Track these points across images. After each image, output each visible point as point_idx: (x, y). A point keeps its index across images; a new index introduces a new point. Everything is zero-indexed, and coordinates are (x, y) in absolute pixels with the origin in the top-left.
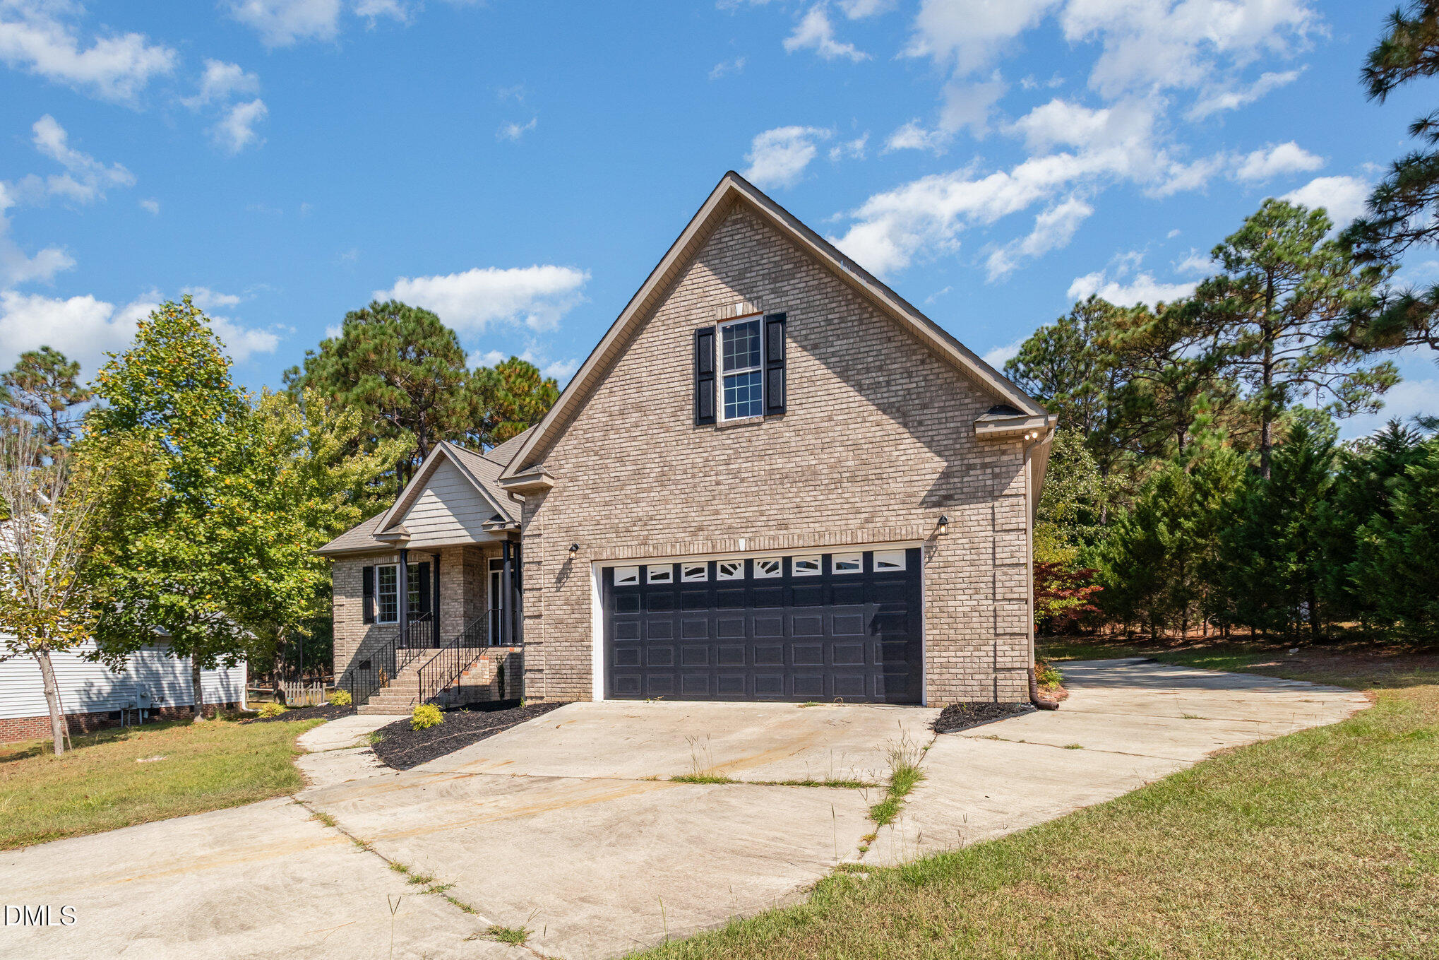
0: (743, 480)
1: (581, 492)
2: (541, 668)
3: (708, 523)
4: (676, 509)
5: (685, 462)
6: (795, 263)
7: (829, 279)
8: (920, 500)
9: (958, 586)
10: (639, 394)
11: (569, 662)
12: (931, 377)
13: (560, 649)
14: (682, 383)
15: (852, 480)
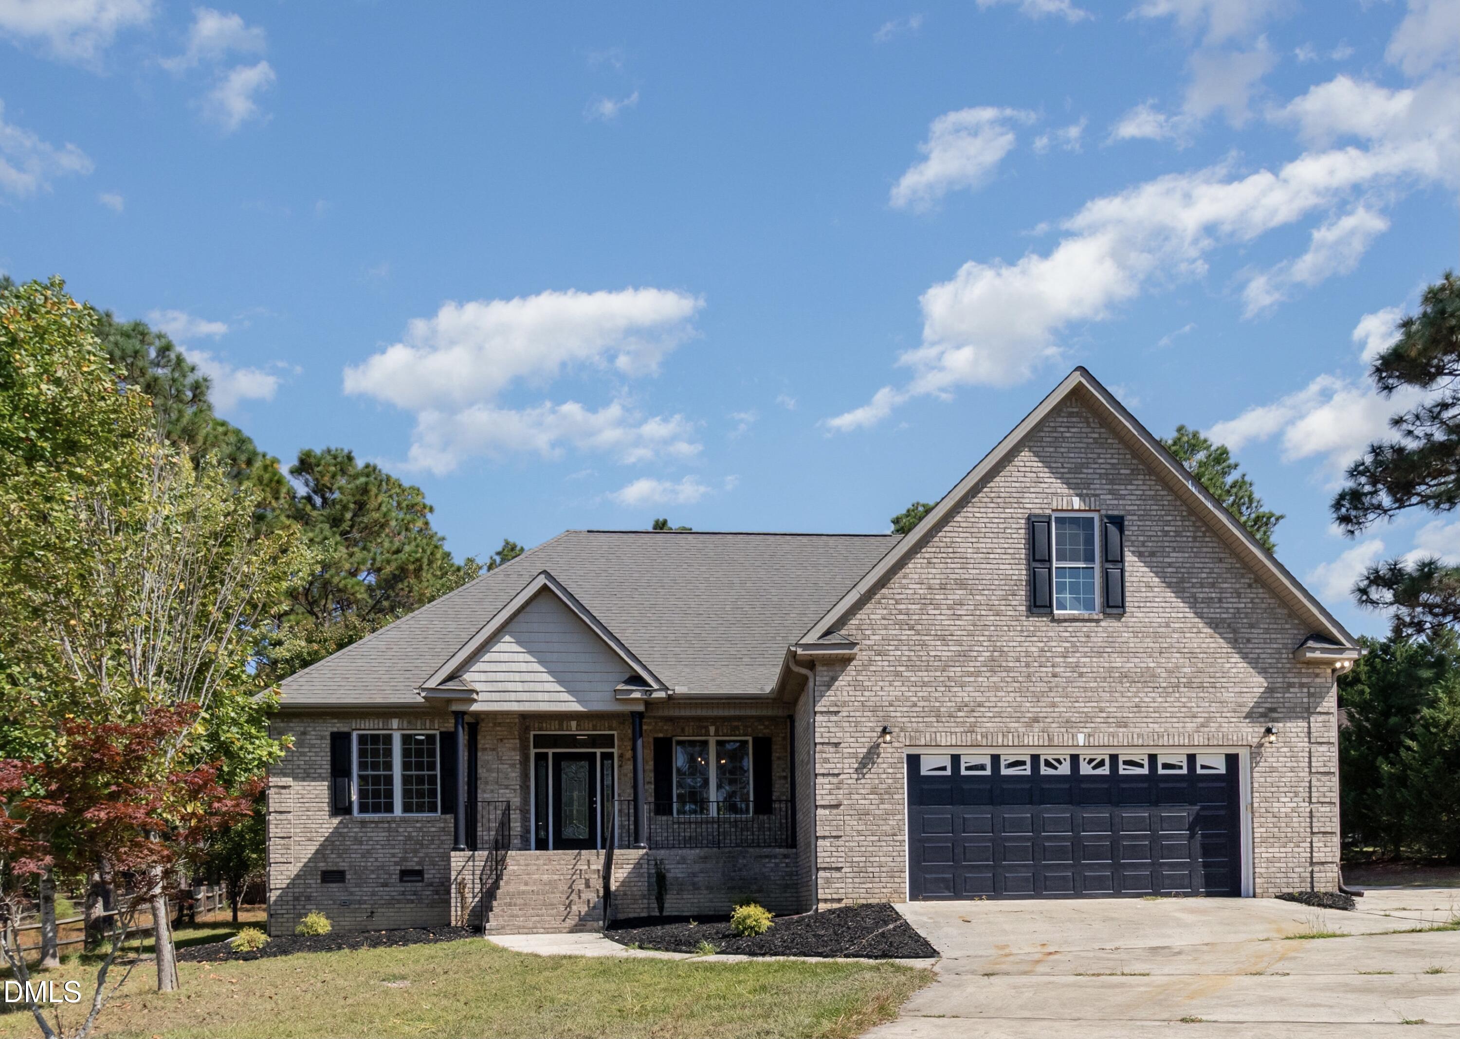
0: (1081, 675)
1: (892, 669)
2: (840, 865)
3: (1045, 715)
4: (1007, 699)
5: (1019, 649)
6: (1133, 470)
7: (1165, 493)
8: (1247, 710)
9: (1281, 789)
10: (965, 571)
11: (877, 859)
12: (1257, 600)
13: (865, 843)
14: (1014, 567)
15: (1189, 685)
